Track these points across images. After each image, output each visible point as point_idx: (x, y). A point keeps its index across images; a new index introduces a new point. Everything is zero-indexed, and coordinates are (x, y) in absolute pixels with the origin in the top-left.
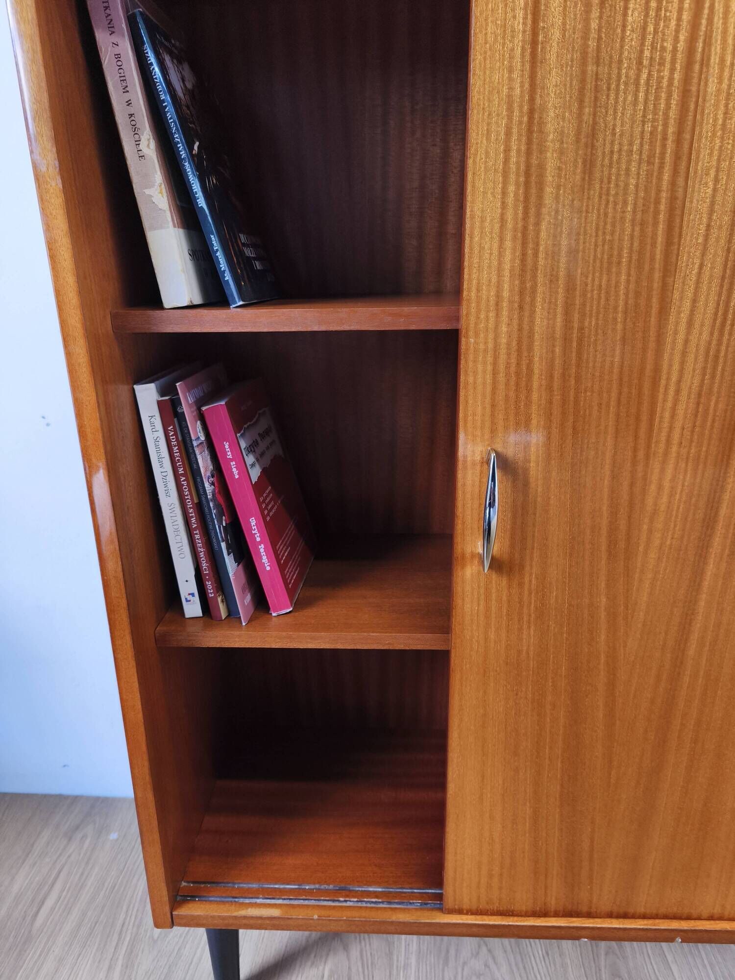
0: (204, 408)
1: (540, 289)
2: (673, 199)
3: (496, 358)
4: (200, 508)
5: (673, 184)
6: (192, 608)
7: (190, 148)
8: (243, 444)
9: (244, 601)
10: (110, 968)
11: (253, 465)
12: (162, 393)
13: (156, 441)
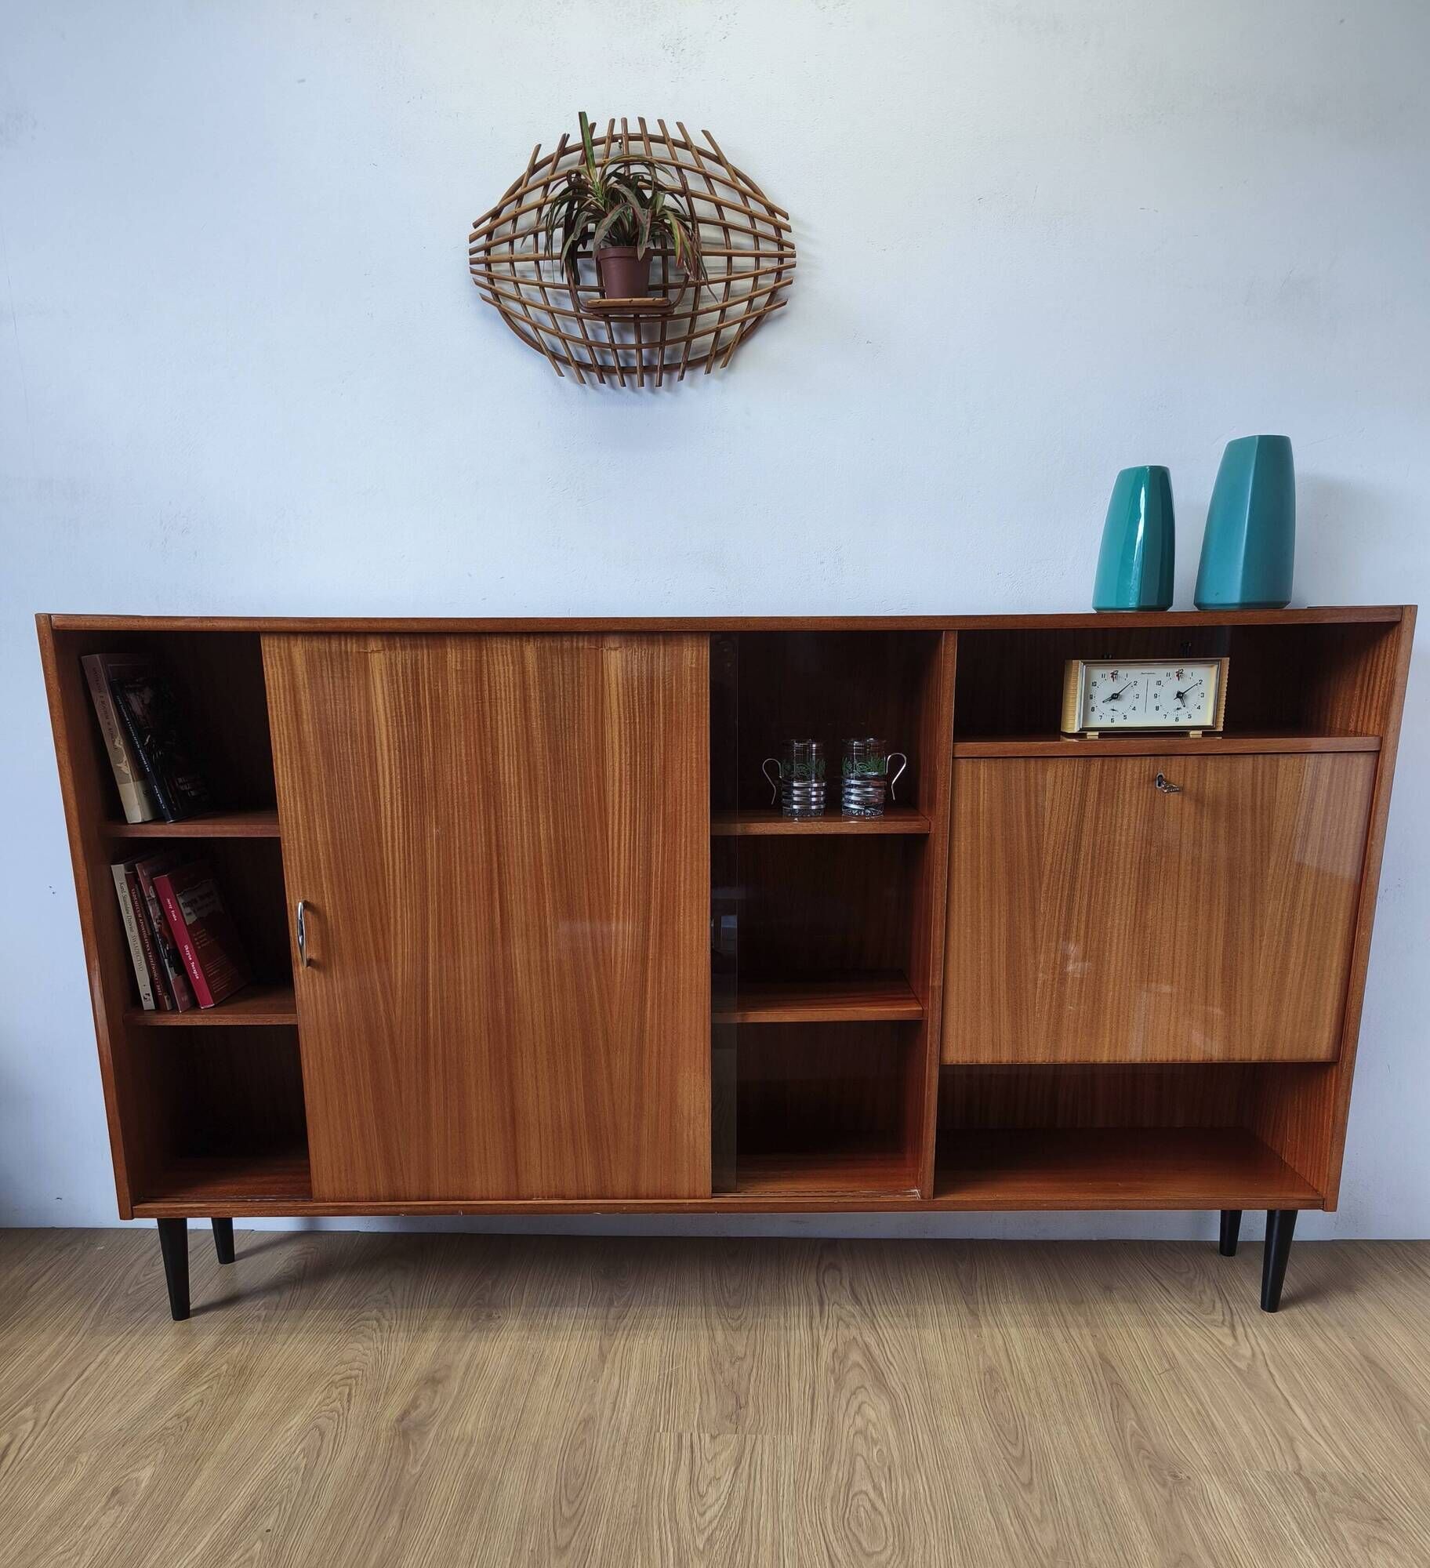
0: (154, 879)
1: (317, 820)
2: (372, 781)
3: (300, 853)
4: (152, 938)
5: (371, 775)
7: (142, 741)
8: (181, 900)
9: (181, 998)
11: (188, 914)
12: (128, 869)
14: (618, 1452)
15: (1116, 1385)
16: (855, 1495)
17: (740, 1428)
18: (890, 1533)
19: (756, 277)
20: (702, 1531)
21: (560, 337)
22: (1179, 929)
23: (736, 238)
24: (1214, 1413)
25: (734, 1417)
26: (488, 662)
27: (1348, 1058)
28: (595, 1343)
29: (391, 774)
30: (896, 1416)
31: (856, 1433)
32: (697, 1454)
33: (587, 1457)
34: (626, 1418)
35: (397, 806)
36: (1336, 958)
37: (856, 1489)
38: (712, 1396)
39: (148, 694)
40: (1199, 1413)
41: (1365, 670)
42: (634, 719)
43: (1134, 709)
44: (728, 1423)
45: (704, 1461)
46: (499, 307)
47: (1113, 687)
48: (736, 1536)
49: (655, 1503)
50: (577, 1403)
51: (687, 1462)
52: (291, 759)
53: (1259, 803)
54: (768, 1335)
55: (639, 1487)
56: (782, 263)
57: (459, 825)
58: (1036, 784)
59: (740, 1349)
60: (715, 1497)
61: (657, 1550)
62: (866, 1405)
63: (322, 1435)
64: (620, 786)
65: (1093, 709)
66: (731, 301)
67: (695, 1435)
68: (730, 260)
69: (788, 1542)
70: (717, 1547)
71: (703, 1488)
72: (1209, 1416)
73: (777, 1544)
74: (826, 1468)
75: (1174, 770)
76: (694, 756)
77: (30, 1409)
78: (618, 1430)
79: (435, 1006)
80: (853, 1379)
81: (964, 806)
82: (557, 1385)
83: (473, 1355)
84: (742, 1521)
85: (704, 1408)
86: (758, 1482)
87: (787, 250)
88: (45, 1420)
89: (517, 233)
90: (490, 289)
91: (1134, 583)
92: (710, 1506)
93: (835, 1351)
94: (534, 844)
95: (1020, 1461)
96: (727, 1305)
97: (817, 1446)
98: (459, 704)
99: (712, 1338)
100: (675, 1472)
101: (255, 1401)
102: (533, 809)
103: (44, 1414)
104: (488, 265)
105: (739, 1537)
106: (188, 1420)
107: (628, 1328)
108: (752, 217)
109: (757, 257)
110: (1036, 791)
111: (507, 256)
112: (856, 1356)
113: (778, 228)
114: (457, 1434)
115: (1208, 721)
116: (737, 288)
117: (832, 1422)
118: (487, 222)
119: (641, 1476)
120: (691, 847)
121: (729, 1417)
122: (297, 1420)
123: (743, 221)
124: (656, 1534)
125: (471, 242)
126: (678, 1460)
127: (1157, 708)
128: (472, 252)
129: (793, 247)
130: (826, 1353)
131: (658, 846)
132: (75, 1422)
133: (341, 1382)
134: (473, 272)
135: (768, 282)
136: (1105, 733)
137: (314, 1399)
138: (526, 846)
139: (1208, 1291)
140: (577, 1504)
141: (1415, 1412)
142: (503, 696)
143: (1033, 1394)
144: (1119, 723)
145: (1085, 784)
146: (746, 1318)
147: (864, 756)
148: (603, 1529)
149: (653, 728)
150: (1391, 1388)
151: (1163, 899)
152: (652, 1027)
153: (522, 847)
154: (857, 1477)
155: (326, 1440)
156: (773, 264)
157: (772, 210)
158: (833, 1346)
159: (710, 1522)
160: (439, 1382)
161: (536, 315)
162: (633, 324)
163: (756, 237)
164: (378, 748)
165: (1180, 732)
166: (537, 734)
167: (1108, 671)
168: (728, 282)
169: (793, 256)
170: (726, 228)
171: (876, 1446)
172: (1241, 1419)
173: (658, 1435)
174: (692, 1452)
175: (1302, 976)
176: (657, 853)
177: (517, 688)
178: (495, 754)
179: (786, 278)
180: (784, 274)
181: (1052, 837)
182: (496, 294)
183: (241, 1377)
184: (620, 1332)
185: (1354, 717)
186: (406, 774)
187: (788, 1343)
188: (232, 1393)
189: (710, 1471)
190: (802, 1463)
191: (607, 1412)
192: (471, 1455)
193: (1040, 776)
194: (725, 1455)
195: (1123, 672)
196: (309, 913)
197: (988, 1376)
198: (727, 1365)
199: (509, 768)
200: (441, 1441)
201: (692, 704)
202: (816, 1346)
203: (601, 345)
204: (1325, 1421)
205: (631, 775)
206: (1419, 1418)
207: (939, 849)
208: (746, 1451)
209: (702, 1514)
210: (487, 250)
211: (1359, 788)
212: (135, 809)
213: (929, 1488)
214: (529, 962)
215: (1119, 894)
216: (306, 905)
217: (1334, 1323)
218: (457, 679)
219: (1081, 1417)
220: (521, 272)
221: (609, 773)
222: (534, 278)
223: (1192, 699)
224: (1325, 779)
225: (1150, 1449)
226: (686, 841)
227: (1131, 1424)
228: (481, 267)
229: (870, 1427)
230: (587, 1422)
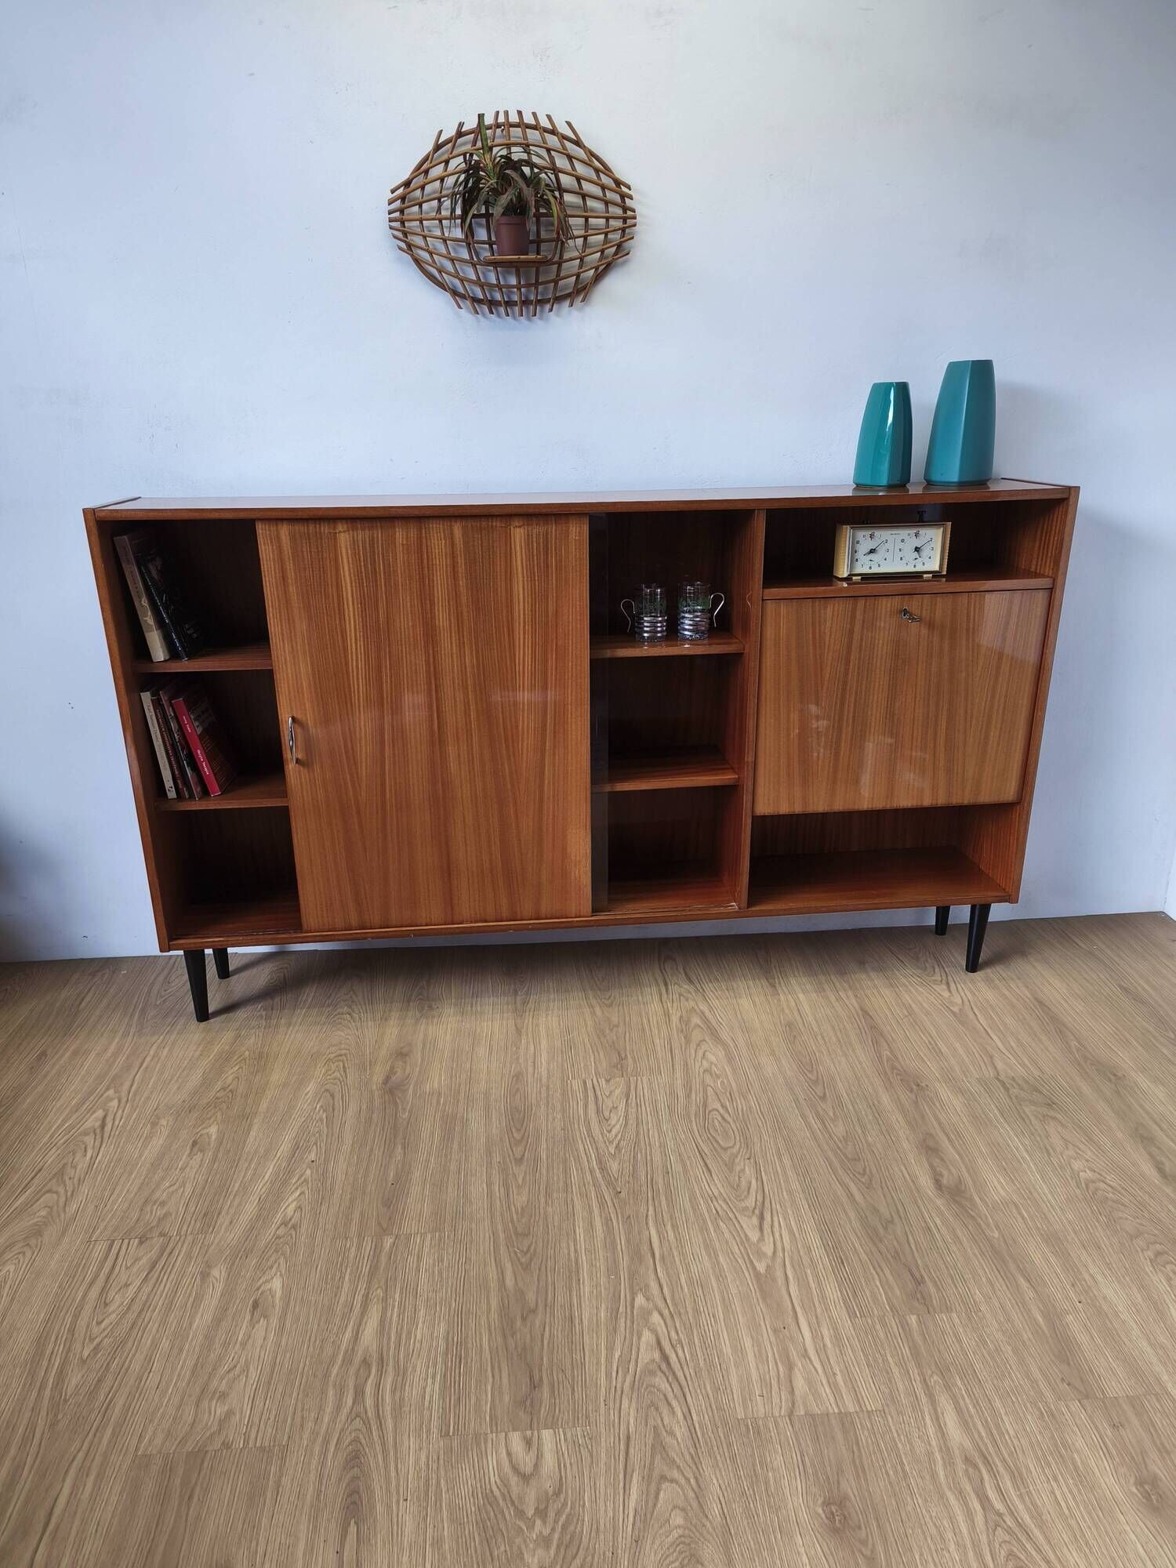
0: (173, 702)
1: (301, 660)
3: (288, 680)
4: (173, 746)
5: (340, 623)
6: (172, 794)
7: (161, 598)
8: (192, 717)
9: (196, 790)
10: (132, 1015)
11: (198, 726)
12: (152, 695)
13: (151, 716)
14: (544, 1095)
15: (874, 1027)
16: (710, 1112)
17: (624, 1073)
18: (736, 1132)
19: (606, 234)
20: (611, 1142)
21: (459, 279)
22: (916, 715)
23: (590, 203)
24: (941, 1044)
25: (619, 1066)
26: (426, 537)
27: (1027, 799)
28: (511, 1022)
29: (355, 622)
30: (730, 1059)
31: (704, 1071)
32: (598, 1093)
33: (523, 1099)
34: (544, 1074)
35: (360, 646)
36: (1021, 732)
37: (710, 1108)
38: (602, 1054)
39: (158, 562)
40: (930, 1043)
41: (1043, 528)
42: (534, 577)
43: (885, 559)
44: (615, 1070)
45: (604, 1097)
46: (412, 256)
47: (872, 545)
48: (635, 1143)
49: (576, 1126)
50: (508, 1064)
51: (593, 1099)
52: (280, 612)
53: (971, 626)
54: (632, 1009)
55: (563, 1117)
56: (626, 223)
57: (406, 658)
58: (820, 617)
59: (615, 1020)
60: (616, 1120)
61: (584, 1156)
62: (707, 1053)
63: (332, 1096)
64: (524, 627)
65: (857, 561)
66: (588, 251)
67: (595, 1080)
68: (587, 221)
69: (670, 1144)
70: (623, 1150)
71: (607, 1114)
72: (936, 1045)
73: (663, 1146)
74: (688, 1096)
75: (914, 605)
76: (578, 603)
77: (111, 1092)
78: (541, 1080)
79: (391, 791)
80: (696, 1035)
81: (769, 633)
82: (490, 1053)
83: (426, 1035)
84: (638, 1134)
85: (597, 1063)
86: (643, 1107)
87: (629, 213)
88: (125, 1099)
89: (425, 198)
90: (405, 242)
91: (885, 467)
92: (614, 1126)
93: (681, 1017)
94: (461, 671)
95: (816, 1082)
96: (600, 990)
97: (679, 1082)
98: (405, 569)
99: (594, 1013)
100: (586, 1106)
101: (277, 1076)
102: (461, 645)
103: (124, 1094)
104: (403, 223)
105: (637, 1143)
106: (231, 1091)
107: (532, 1010)
108: (603, 188)
109: (607, 219)
110: (820, 622)
111: (418, 217)
112: (696, 1020)
113: (623, 196)
114: (428, 1090)
115: (936, 568)
116: (593, 241)
117: (687, 1065)
118: (401, 190)
119: (563, 1111)
120: (576, 668)
121: (615, 1066)
122: (311, 1087)
123: (596, 190)
124: (581, 1147)
125: (389, 204)
126: (586, 1097)
127: (901, 559)
128: (390, 213)
129: (634, 211)
130: (675, 1019)
131: (552, 669)
132: (148, 1098)
133: (337, 1058)
134: (391, 228)
135: (615, 237)
136: (867, 578)
137: (319, 1072)
138: (456, 671)
139: (930, 961)
140: (522, 1131)
141: (1070, 1034)
142: (438, 563)
143: (819, 1038)
144: (876, 570)
145: (853, 617)
146: (614, 998)
147: (696, 599)
148: (544, 1146)
149: (548, 584)
150: (1054, 1019)
151: (906, 695)
152: (549, 798)
153: (453, 672)
154: (710, 1100)
155: (336, 1100)
156: (618, 224)
157: (618, 183)
158: (679, 1014)
159: (616, 1136)
160: (406, 1055)
161: (440, 262)
162: (514, 269)
163: (607, 203)
164: (345, 603)
165: (916, 576)
166: (463, 590)
167: (868, 533)
168: (585, 238)
169: (635, 218)
170: (584, 196)
171: (719, 1078)
172: (957, 1045)
173: (569, 1081)
174: (595, 1092)
175: (998, 744)
176: (552, 674)
177: (448, 556)
178: (432, 604)
179: (629, 234)
180: (627, 231)
181: (831, 654)
182: (409, 246)
183: (261, 1061)
184: (527, 1013)
185: (1034, 562)
186: (366, 621)
187: (647, 1014)
188: (258, 1071)
189: (609, 1103)
190: (671, 1093)
191: (530, 1069)
192: (442, 1102)
193: (822, 611)
194: (617, 1092)
195: (878, 533)
196: (296, 726)
197: (788, 1028)
198: (607, 1031)
199: (443, 615)
200: (418, 1095)
201: (576, 565)
202: (667, 1014)
203: (491, 286)
204: (1013, 1044)
205: (532, 618)
206: (1072, 1037)
207: (753, 664)
208: (632, 1088)
209: (610, 1132)
210: (402, 211)
211: (1039, 614)
212: (159, 653)
213: (758, 1103)
214: (459, 755)
215: (876, 692)
216: (293, 718)
217: (1014, 977)
218: (403, 551)
219: (853, 1050)
220: (427, 227)
221: (516, 614)
222: (438, 233)
223: (925, 552)
224: (1016, 608)
225: (900, 1069)
226: (572, 665)
227: (886, 1053)
228: (397, 224)
229: (713, 1066)
230: (518, 1076)
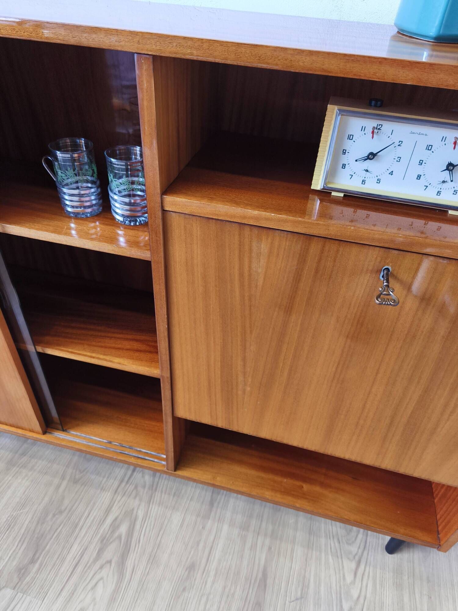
25: (23, 571)
38: (24, 546)
43: (391, 173)
44: (15, 577)
47: (374, 145)
54: (89, 493)
58: (250, 250)
59: (66, 503)
65: (344, 166)
107: (21, 465)
110: (250, 256)
112: (123, 529)
117: (73, 593)
127: (419, 177)
130: (109, 520)
144: (371, 188)
158: (116, 515)
167: (370, 124)
187: (94, 504)
195: (388, 126)
198: (50, 517)
202: (108, 510)
